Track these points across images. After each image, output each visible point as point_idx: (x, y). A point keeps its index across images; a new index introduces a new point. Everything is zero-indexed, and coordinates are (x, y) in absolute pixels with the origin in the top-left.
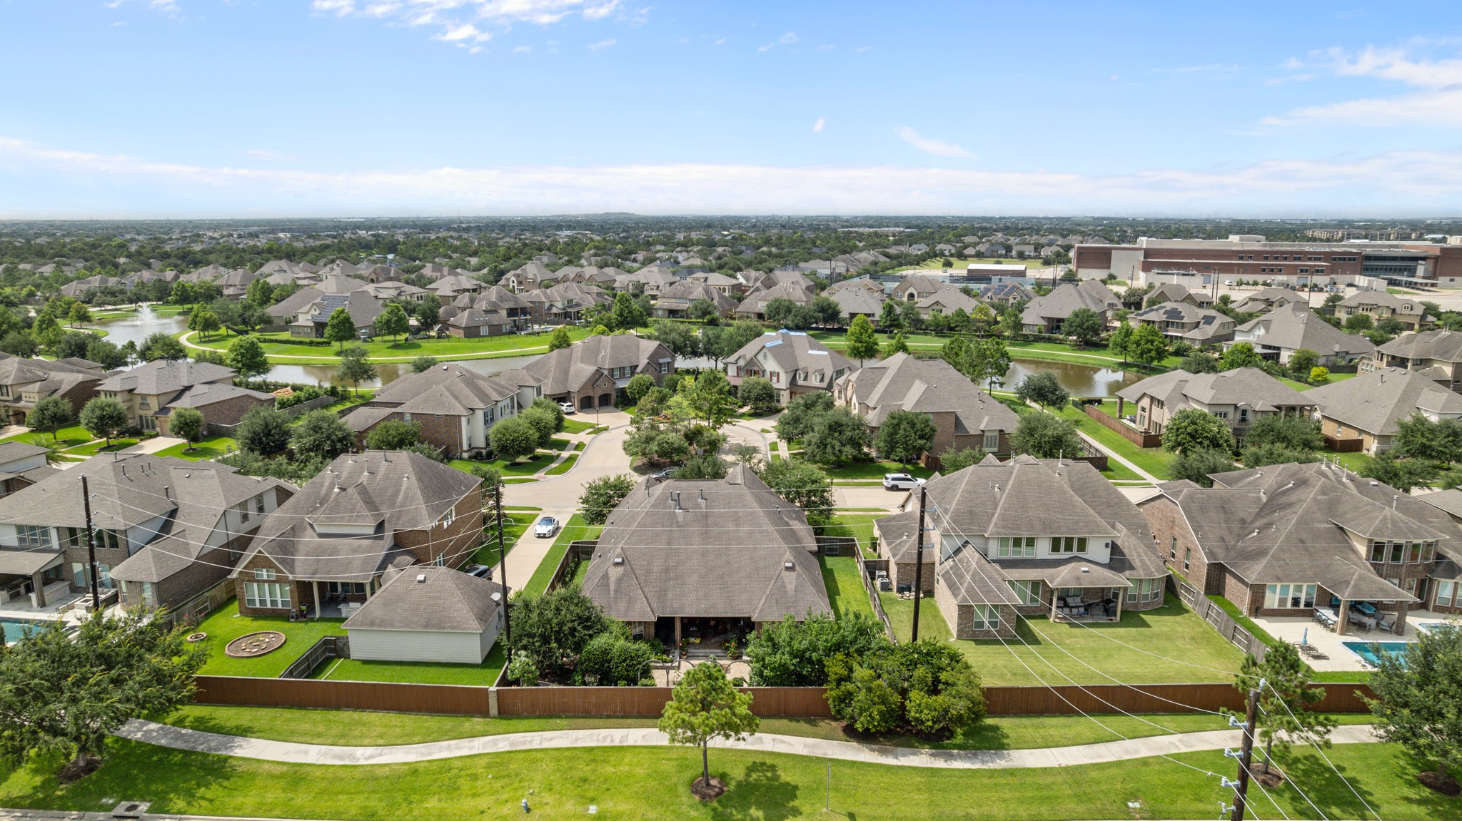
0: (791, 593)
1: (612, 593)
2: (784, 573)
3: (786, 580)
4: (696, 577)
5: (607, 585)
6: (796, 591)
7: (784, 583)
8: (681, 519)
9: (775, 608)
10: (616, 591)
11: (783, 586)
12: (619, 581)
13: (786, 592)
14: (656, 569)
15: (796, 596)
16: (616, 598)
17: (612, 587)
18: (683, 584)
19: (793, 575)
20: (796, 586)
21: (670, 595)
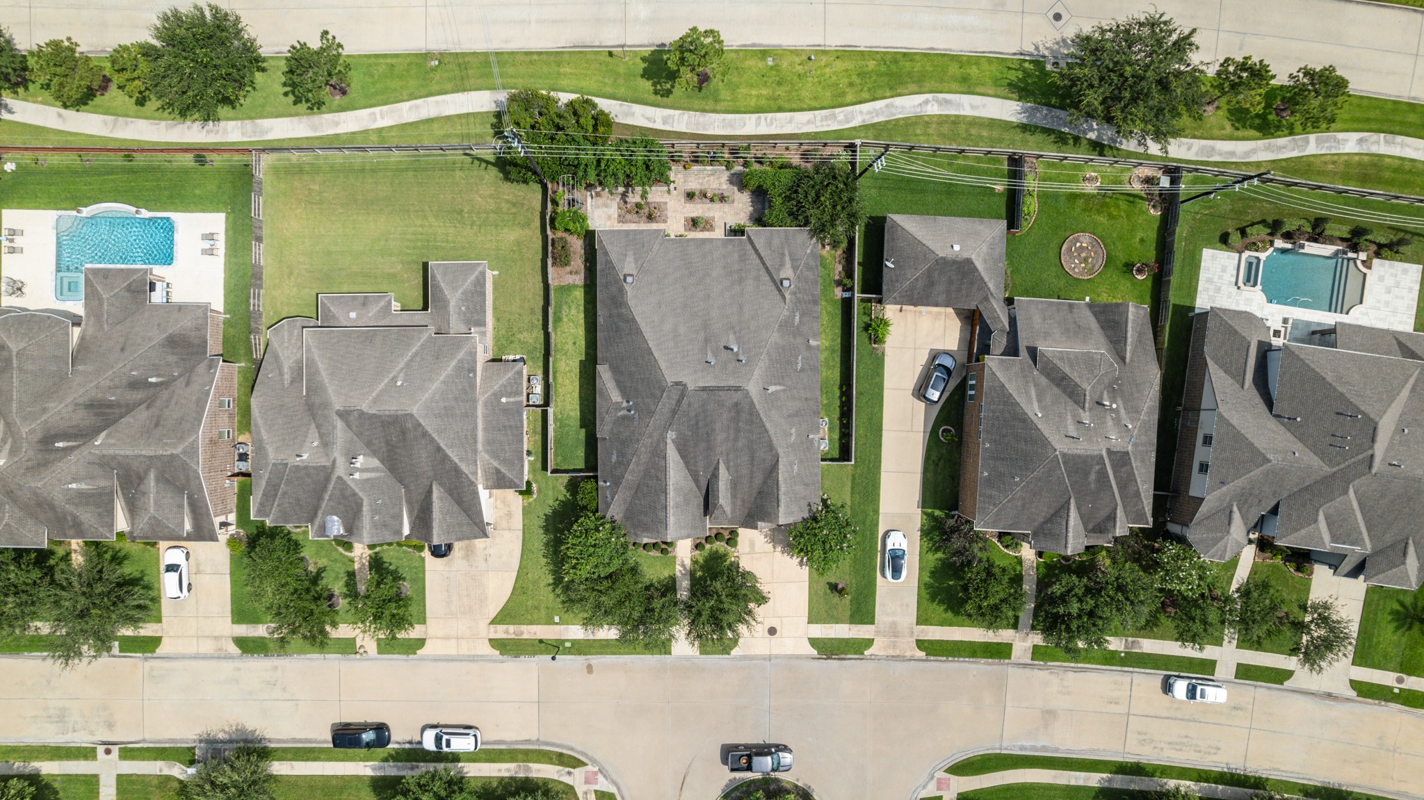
0: (630, 253)
1: (787, 253)
2: (635, 273)
3: (633, 265)
4: (714, 274)
5: (792, 260)
6: (626, 255)
7: (636, 263)
8: (732, 337)
9: (645, 240)
10: (783, 254)
11: (636, 260)
12: (782, 265)
13: (634, 254)
14: (751, 282)
15: (626, 251)
16: (783, 248)
17: (787, 259)
18: (725, 267)
19: (626, 271)
20: (624, 260)
21: (736, 256)
